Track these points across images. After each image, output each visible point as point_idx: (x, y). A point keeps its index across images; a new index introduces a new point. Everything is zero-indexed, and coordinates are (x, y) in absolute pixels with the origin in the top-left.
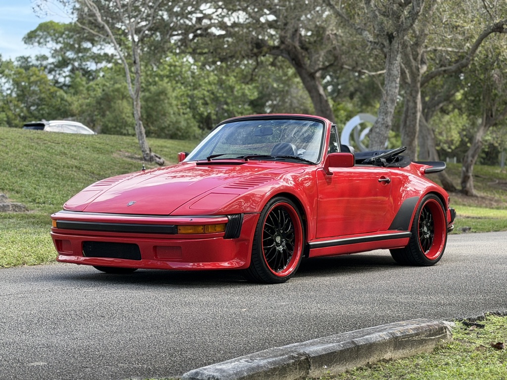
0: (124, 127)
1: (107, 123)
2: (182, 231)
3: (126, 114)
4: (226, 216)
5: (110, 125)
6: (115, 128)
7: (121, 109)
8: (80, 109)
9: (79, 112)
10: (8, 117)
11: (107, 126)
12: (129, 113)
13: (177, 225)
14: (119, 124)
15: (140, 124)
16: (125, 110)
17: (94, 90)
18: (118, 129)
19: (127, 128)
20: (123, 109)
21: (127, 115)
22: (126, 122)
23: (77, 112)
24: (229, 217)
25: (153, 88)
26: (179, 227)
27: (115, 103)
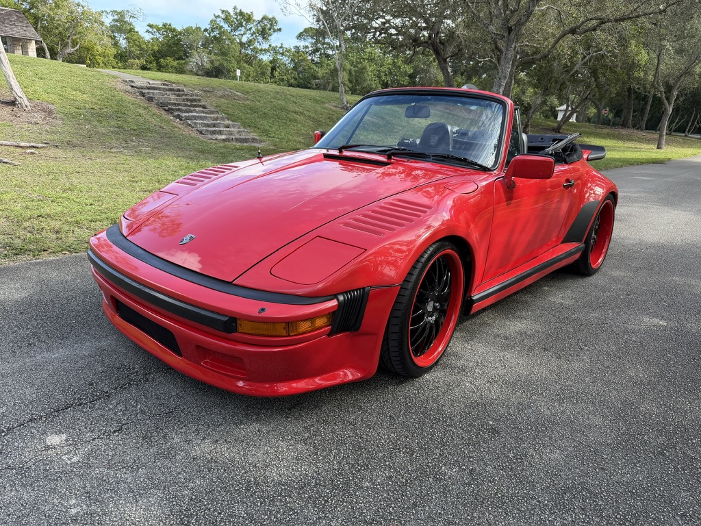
4: (335, 296)
24: (341, 298)
26: (239, 322)
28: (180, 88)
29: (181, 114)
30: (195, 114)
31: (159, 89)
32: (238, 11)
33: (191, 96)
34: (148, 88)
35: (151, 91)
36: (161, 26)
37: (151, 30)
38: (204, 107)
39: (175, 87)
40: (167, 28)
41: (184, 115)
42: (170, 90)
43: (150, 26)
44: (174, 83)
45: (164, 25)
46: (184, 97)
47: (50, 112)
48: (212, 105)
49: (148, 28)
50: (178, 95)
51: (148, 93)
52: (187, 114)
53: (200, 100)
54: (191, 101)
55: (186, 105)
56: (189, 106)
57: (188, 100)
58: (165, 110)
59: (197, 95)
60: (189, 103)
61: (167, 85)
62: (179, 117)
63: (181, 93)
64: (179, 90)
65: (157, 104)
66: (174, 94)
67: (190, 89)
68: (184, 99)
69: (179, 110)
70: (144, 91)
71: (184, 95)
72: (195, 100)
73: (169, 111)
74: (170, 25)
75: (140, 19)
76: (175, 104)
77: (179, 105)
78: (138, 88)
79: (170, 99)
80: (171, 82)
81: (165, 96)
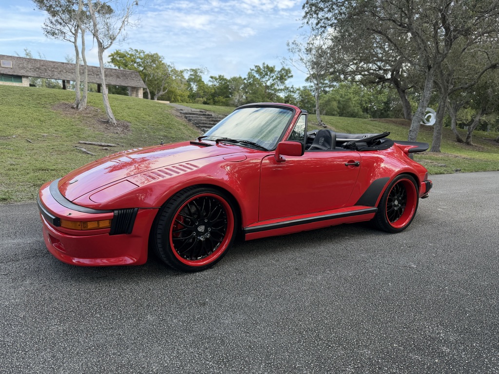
2: (63, 224)
4: (113, 211)
24: (116, 213)
26: (61, 220)
31: (197, 114)
32: (266, 66)
33: (215, 118)
34: (190, 114)
36: (218, 77)
37: (212, 80)
39: (208, 113)
40: (221, 78)
41: (207, 129)
42: (204, 115)
43: (212, 77)
44: (208, 111)
45: (220, 77)
46: (211, 119)
47: (127, 127)
49: (210, 79)
50: (208, 118)
51: (189, 117)
54: (214, 121)
55: (209, 124)
57: (212, 121)
58: (197, 127)
61: (203, 112)
62: (204, 131)
63: (209, 117)
64: (209, 115)
65: (193, 123)
66: (205, 117)
69: (205, 126)
70: (187, 115)
71: (211, 117)
73: (199, 127)
74: (223, 76)
75: (206, 73)
76: (203, 123)
77: (206, 124)
78: (184, 114)
79: (201, 120)
80: (206, 110)
81: (199, 118)
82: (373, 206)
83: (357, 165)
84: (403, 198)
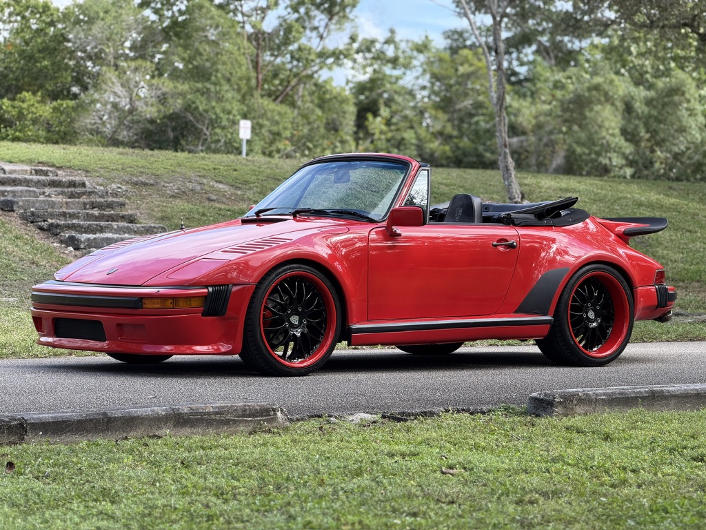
0: (603, 154)
1: (575, 146)
2: (148, 305)
3: (607, 130)
4: (207, 287)
5: (579, 150)
6: (589, 154)
7: (600, 120)
8: (534, 121)
9: (533, 126)
10: (418, 138)
11: (574, 152)
12: (614, 129)
13: (142, 297)
14: (597, 149)
15: (505, 153)
16: (607, 124)
17: (563, 87)
18: (593, 156)
19: (609, 155)
20: (603, 121)
21: (611, 131)
22: (608, 144)
23: (530, 127)
24: (210, 289)
25: (661, 83)
26: (144, 301)
27: (591, 110)
28: (77, 179)
29: (78, 236)
30: (110, 235)
31: (27, 183)
33: (102, 196)
34: (2, 182)
35: (9, 188)
38: (131, 220)
39: (63, 176)
41: (84, 237)
42: (53, 184)
44: (60, 168)
46: (84, 199)
48: (151, 216)
50: (72, 196)
51: (3, 193)
52: (91, 236)
53: (123, 205)
54: (100, 206)
55: (89, 217)
56: (97, 218)
57: (93, 206)
58: (41, 229)
59: (115, 194)
60: (96, 212)
61: (46, 173)
62: (73, 242)
63: (78, 190)
64: (72, 184)
65: (23, 217)
66: (63, 193)
67: (100, 180)
68: (85, 204)
69: (73, 227)
71: (84, 193)
72: (110, 206)
73: (52, 231)
76: (64, 215)
77: (72, 216)
79: (53, 205)
80: (53, 166)
81: (42, 198)
82: (545, 314)
83: (511, 246)
84: (603, 307)
